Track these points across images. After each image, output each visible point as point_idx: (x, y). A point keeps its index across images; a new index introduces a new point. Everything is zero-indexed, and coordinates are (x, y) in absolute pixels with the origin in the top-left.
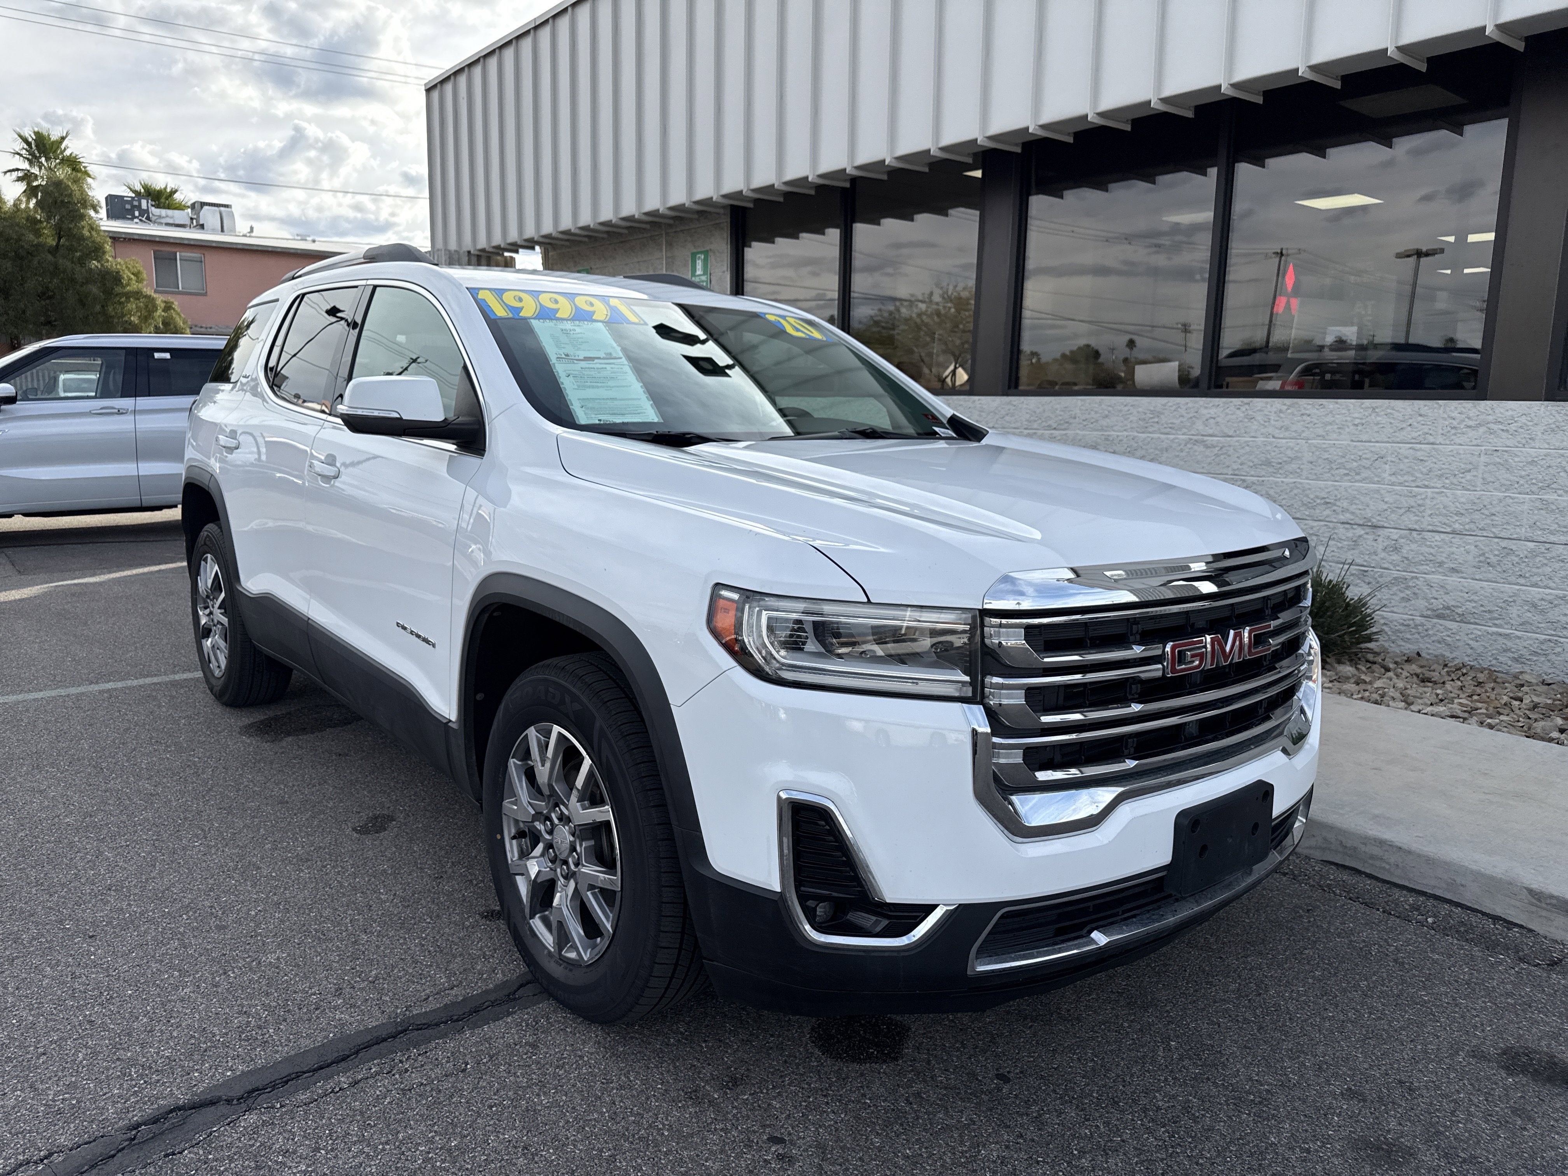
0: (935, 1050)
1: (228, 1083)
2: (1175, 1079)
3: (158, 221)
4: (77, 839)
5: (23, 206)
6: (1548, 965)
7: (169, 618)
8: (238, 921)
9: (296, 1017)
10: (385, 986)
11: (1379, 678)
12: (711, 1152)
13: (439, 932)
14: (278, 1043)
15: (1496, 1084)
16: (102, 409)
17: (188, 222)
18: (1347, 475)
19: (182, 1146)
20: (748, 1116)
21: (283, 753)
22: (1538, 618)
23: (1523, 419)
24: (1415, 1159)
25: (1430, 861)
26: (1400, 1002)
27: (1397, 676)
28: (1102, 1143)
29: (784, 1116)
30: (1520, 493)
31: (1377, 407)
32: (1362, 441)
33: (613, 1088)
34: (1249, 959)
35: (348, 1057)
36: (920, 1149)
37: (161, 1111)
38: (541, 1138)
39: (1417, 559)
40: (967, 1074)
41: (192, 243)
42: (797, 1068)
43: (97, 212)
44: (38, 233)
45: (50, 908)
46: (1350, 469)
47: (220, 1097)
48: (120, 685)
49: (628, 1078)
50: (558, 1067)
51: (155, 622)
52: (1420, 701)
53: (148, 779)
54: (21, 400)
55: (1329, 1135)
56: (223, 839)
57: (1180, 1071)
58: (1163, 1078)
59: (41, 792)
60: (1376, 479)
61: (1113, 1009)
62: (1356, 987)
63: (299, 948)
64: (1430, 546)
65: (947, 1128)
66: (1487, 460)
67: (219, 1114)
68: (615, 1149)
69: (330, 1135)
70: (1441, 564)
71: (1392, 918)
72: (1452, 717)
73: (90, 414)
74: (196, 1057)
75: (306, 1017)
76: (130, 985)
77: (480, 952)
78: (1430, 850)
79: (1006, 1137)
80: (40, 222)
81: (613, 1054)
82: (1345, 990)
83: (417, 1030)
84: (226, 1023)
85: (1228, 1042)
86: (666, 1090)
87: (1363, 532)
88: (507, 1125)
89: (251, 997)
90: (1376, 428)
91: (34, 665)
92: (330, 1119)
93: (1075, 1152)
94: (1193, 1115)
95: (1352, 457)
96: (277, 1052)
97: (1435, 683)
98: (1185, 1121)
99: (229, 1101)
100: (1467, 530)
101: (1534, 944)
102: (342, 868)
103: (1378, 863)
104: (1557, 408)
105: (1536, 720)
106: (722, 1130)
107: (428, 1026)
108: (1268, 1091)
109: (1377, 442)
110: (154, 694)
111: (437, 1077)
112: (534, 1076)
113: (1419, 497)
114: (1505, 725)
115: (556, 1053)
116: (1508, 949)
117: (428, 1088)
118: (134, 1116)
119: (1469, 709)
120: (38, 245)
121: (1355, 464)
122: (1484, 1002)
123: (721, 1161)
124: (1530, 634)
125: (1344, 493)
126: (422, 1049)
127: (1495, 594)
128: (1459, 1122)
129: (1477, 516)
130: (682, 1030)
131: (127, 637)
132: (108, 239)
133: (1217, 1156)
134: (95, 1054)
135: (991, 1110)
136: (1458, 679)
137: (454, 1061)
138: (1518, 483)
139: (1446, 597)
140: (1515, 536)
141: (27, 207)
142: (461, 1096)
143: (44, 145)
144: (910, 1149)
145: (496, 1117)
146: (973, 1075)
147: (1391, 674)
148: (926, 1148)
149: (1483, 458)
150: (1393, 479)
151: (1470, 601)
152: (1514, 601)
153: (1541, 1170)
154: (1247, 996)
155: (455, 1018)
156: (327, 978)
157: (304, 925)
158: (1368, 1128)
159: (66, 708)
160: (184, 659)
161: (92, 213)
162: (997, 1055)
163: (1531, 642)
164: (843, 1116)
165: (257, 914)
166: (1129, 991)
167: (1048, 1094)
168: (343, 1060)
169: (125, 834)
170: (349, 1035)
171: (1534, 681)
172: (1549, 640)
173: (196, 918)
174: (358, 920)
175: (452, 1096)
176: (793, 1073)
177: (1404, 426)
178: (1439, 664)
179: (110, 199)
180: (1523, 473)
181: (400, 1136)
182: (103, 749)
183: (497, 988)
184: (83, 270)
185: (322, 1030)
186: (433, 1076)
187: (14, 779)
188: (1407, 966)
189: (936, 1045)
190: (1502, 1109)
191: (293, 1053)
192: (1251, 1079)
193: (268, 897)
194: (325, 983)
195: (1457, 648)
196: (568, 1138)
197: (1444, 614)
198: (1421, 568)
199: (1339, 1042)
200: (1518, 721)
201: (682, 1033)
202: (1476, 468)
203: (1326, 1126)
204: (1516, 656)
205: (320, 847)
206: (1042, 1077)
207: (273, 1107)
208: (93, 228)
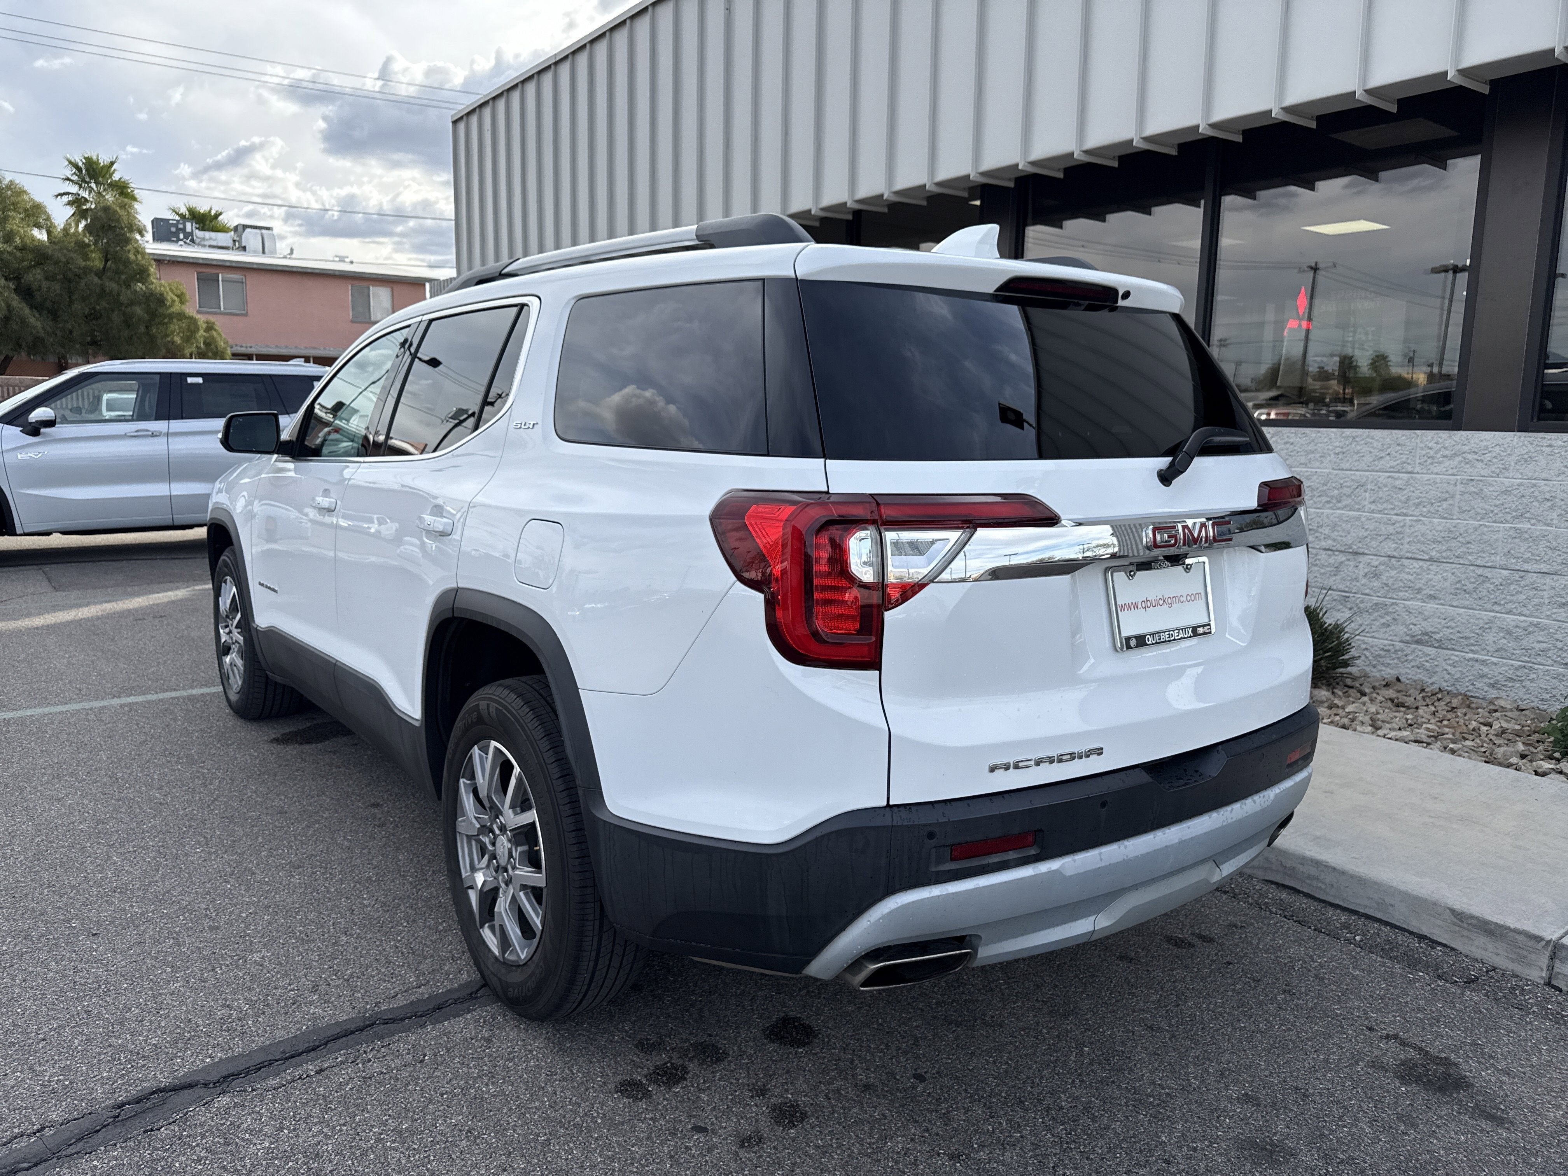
0: (860, 1050)
1: (206, 1069)
2: (1082, 1081)
3: (202, 243)
4: (88, 844)
5: (72, 230)
6: (1465, 982)
7: (192, 634)
8: (230, 923)
9: (274, 1010)
10: (359, 984)
11: (1353, 702)
12: (638, 1139)
13: (413, 935)
14: (255, 1034)
15: (1388, 1092)
16: (137, 431)
17: (230, 244)
18: (1328, 502)
19: (160, 1124)
20: (677, 1107)
21: (287, 765)
22: (1512, 644)
23: (1497, 449)
24: (1295, 1159)
25: (1362, 882)
26: (1312, 1014)
27: (1372, 700)
28: (1002, 1138)
29: (710, 1108)
30: (1494, 522)
31: (1357, 437)
32: (1342, 470)
33: (556, 1080)
34: (1175, 972)
35: (318, 1047)
36: (831, 1140)
37: (144, 1093)
38: (485, 1122)
39: (1396, 586)
40: (887, 1073)
41: (234, 265)
42: (729, 1065)
43: (142, 235)
44: (86, 258)
45: (59, 908)
46: (1332, 497)
47: (198, 1081)
48: (140, 699)
49: (572, 1071)
50: (508, 1060)
51: (179, 639)
52: (1388, 726)
53: (159, 789)
54: (60, 423)
55: (1218, 1136)
56: (224, 846)
57: (1088, 1074)
58: (1070, 1081)
59: (59, 800)
60: (1357, 507)
61: (1035, 1016)
62: (1273, 1000)
63: (283, 948)
64: (1408, 573)
65: (859, 1122)
66: (1463, 489)
67: (196, 1096)
68: (550, 1134)
69: (294, 1116)
70: (1419, 591)
71: (1322, 936)
72: (1416, 741)
73: (125, 436)
74: (180, 1045)
75: (283, 1011)
76: (126, 979)
77: (449, 955)
78: (1362, 870)
79: (913, 1131)
80: (88, 245)
81: (560, 1049)
82: (1261, 1003)
83: (384, 1024)
84: (211, 1015)
85: (1139, 1049)
86: (604, 1083)
87: (1344, 559)
88: (455, 1111)
89: (234, 992)
90: (1356, 457)
91: (62, 680)
92: (295, 1102)
93: (975, 1146)
94: (1093, 1114)
95: (1334, 485)
96: (254, 1041)
97: (1408, 708)
98: (1085, 1120)
99: (206, 1085)
100: (1444, 558)
101: (1454, 962)
102: (331, 874)
103: (1315, 883)
104: (1528, 439)
105: (1499, 746)
106: (651, 1119)
107: (393, 1021)
108: (1168, 1094)
109: (1357, 470)
110: (172, 708)
111: (396, 1067)
112: (485, 1068)
113: (1397, 525)
114: (1466, 750)
115: (508, 1047)
116: (1429, 967)
117: (387, 1076)
118: (119, 1096)
119: (1435, 734)
120: (86, 268)
121: (1336, 492)
122: (1394, 1016)
123: (647, 1146)
124: (1505, 661)
125: (1326, 520)
126: (386, 1041)
127: (1472, 621)
128: (1345, 1126)
129: (1454, 544)
130: (627, 1028)
131: (151, 652)
132: (153, 262)
133: (1108, 1152)
134: (89, 1040)
135: (903, 1106)
136: (1433, 704)
137: (414, 1052)
138: (1492, 511)
139: (1424, 624)
140: (1489, 564)
141: (76, 231)
142: (416, 1085)
143: (94, 170)
144: (822, 1140)
145: (446, 1103)
146: (893, 1075)
147: (1365, 699)
148: (837, 1139)
149: (1460, 488)
150: (1373, 507)
151: (1447, 627)
152: (1490, 628)
153: (1413, 1171)
154: (1166, 1006)
155: (419, 1014)
156: (306, 976)
157: (290, 927)
158: (1257, 1130)
159: (88, 721)
160: (202, 674)
161: (138, 237)
162: (918, 1057)
163: (1507, 668)
164: (764, 1109)
165: (247, 916)
166: (1053, 1000)
167: (960, 1093)
168: (313, 1050)
169: (133, 840)
170: (321, 1028)
171: (1509, 707)
172: (1524, 667)
173: (191, 919)
174: (340, 923)
175: (408, 1084)
176: (724, 1069)
177: (1383, 455)
178: (1416, 689)
179: (156, 222)
180: (1498, 502)
181: (357, 1119)
182: (120, 760)
183: (462, 987)
184: (129, 292)
185: (296, 1023)
186: (393, 1066)
187: (35, 787)
188: (1326, 981)
189: (862, 1046)
190: (1388, 1115)
191: (268, 1043)
192: (1154, 1083)
193: (259, 901)
194: (303, 980)
195: (1436, 673)
196: (508, 1124)
197: (1422, 640)
198: (1402, 594)
199: (1245, 1051)
200: (1482, 746)
201: (626, 1032)
202: (1453, 497)
203: (1217, 1128)
204: (1492, 681)
205: (312, 855)
206: (957, 1078)
207: (245, 1091)
208: (139, 251)
